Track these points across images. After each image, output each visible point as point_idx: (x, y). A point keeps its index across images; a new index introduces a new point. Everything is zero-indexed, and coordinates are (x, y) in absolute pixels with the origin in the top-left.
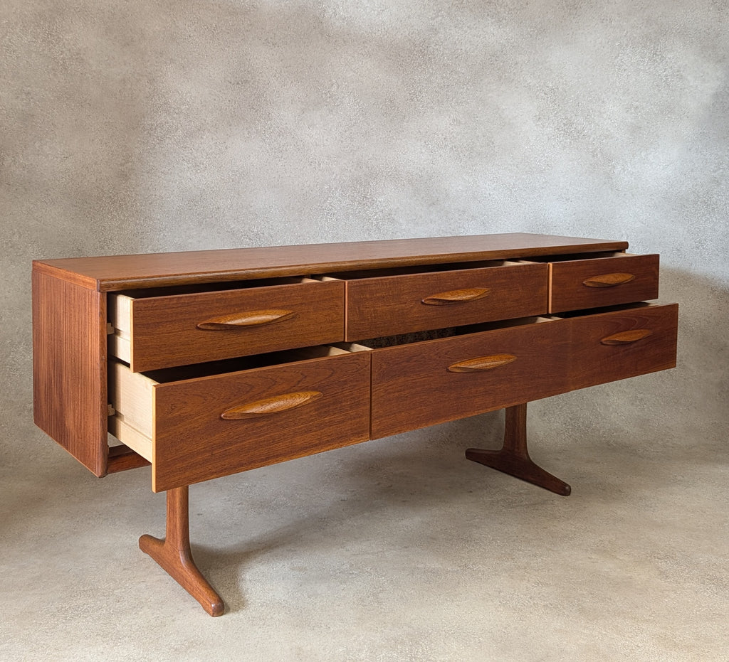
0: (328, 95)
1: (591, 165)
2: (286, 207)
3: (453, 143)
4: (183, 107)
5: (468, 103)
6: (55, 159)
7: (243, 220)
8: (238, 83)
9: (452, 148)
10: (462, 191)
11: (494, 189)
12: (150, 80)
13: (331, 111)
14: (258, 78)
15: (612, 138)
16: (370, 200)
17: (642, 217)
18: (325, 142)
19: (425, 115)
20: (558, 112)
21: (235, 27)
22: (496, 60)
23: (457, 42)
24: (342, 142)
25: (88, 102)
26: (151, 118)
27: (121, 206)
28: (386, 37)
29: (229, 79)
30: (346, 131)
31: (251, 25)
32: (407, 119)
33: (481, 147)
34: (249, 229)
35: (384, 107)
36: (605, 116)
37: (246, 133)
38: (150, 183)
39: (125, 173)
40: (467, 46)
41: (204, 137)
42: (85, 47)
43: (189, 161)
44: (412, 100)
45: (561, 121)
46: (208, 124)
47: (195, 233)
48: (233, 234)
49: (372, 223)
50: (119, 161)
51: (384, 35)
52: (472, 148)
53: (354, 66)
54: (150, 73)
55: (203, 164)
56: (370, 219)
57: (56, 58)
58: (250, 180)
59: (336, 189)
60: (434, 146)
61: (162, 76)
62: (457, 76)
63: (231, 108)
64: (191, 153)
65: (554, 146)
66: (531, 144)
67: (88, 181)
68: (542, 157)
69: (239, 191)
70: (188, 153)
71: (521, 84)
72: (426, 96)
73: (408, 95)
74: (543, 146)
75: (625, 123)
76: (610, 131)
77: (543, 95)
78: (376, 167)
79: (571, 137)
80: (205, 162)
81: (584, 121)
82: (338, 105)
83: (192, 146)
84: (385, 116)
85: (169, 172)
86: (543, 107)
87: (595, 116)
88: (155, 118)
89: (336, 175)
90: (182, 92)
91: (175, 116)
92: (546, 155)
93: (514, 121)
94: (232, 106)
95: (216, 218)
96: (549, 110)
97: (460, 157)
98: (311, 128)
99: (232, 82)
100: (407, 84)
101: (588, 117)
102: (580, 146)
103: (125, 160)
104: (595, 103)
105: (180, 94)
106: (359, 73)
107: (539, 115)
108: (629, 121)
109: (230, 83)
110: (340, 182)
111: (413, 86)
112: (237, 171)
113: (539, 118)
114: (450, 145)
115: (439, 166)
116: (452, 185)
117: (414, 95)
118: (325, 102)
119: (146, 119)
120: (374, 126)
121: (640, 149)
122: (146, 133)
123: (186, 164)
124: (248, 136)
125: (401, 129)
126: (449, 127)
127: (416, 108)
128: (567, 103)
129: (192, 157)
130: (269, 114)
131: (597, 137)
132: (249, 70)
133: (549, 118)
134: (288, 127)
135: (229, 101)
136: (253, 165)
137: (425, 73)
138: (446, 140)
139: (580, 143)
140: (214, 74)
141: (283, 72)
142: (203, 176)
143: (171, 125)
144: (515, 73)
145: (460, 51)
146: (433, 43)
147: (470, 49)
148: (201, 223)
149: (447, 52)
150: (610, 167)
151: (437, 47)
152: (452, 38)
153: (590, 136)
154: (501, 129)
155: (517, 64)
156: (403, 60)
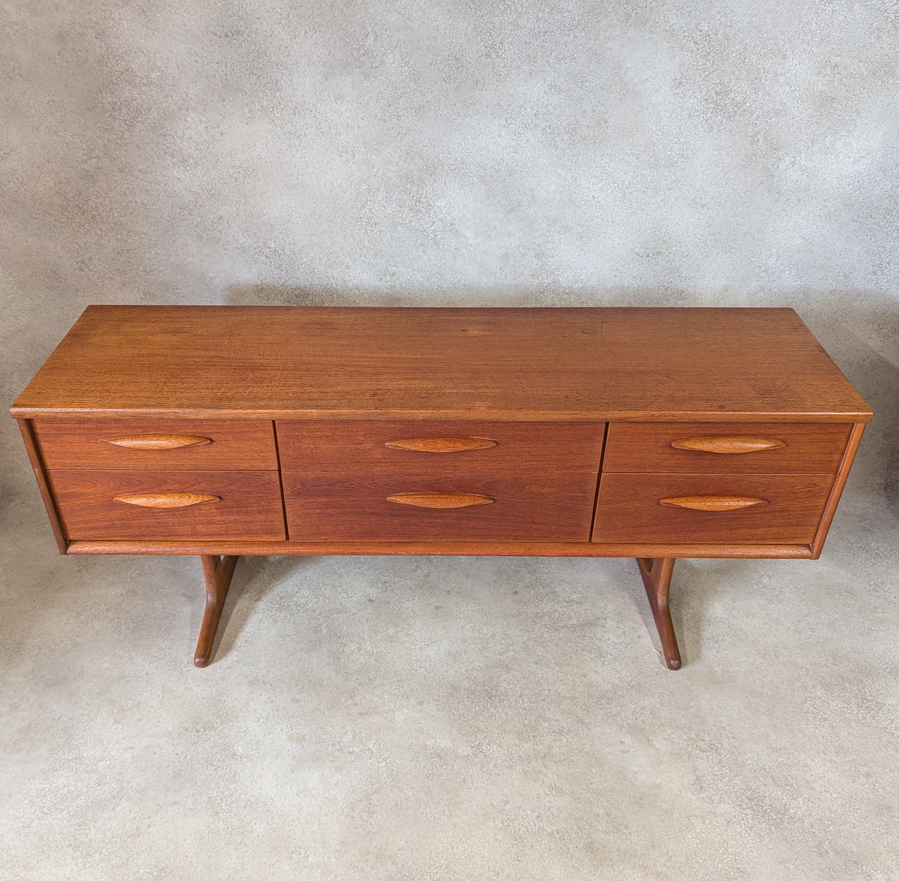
0: (362, 51)
1: (746, 156)
2: (310, 215)
3: (547, 121)
4: (153, 76)
5: (575, 59)
7: (255, 233)
8: (227, 36)
9: (544, 129)
10: (555, 192)
11: (601, 189)
12: (98, 34)
13: (367, 76)
14: (254, 27)
15: (786, 115)
16: (426, 205)
17: (804, 232)
18: (361, 122)
19: (508, 79)
20: (709, 74)
24: (385, 121)
25: (17, 71)
26: (112, 93)
27: (93, 217)
29: (213, 29)
30: (389, 106)
32: (480, 86)
33: (589, 127)
34: (264, 244)
35: (447, 69)
36: (782, 79)
37: (247, 111)
38: (126, 186)
39: (90, 174)
41: (189, 119)
43: (173, 154)
44: (488, 56)
45: (713, 88)
46: (191, 99)
47: (195, 250)
48: (244, 251)
49: (428, 236)
50: (79, 157)
52: (574, 130)
54: (96, 23)
55: (193, 158)
56: (425, 231)
58: (259, 180)
59: (378, 189)
60: (519, 127)
61: (114, 26)
62: (560, 16)
63: (221, 74)
64: (174, 143)
65: (696, 126)
66: (662, 124)
67: (44, 185)
68: (676, 143)
69: (245, 195)
70: (170, 143)
71: (660, 26)
72: (510, 50)
73: (483, 48)
74: (680, 127)
75: (812, 92)
76: (785, 104)
77: (692, 44)
78: (433, 157)
79: (724, 113)
80: (194, 156)
81: (748, 87)
82: (377, 67)
83: (174, 133)
84: (448, 81)
85: (149, 170)
86: (689, 64)
87: (766, 81)
88: (116, 93)
89: (378, 170)
90: (148, 51)
91: (143, 89)
92: (682, 140)
93: (641, 87)
94: (222, 71)
95: (219, 231)
96: (697, 69)
97: (556, 142)
98: (339, 102)
99: (218, 34)
100: (481, 32)
101: (756, 81)
102: (735, 127)
103: (86, 155)
104: (772, 58)
105: (146, 55)
106: (407, 16)
107: (681, 78)
108: (818, 89)
109: (216, 35)
110: (383, 180)
111: (490, 34)
112: (240, 167)
113: (680, 83)
114: (542, 125)
115: (524, 156)
116: (542, 184)
117: (492, 48)
118: (357, 63)
119: (104, 95)
120: (431, 97)
121: (825, 133)
122: (107, 115)
123: (169, 158)
124: (250, 115)
125: (471, 101)
126: (543, 97)
127: (494, 68)
128: (727, 59)
129: (177, 148)
130: (277, 81)
131: (764, 112)
132: (240, 13)
133: (695, 83)
134: (306, 101)
135: (218, 63)
136: (261, 158)
137: (511, 12)
138: (538, 118)
139: (736, 123)
140: (189, 21)
141: (291, 16)
142: (194, 175)
143: (141, 102)
144: (651, 9)
148: (200, 237)
150: (774, 160)
153: (752, 113)
154: (620, 99)
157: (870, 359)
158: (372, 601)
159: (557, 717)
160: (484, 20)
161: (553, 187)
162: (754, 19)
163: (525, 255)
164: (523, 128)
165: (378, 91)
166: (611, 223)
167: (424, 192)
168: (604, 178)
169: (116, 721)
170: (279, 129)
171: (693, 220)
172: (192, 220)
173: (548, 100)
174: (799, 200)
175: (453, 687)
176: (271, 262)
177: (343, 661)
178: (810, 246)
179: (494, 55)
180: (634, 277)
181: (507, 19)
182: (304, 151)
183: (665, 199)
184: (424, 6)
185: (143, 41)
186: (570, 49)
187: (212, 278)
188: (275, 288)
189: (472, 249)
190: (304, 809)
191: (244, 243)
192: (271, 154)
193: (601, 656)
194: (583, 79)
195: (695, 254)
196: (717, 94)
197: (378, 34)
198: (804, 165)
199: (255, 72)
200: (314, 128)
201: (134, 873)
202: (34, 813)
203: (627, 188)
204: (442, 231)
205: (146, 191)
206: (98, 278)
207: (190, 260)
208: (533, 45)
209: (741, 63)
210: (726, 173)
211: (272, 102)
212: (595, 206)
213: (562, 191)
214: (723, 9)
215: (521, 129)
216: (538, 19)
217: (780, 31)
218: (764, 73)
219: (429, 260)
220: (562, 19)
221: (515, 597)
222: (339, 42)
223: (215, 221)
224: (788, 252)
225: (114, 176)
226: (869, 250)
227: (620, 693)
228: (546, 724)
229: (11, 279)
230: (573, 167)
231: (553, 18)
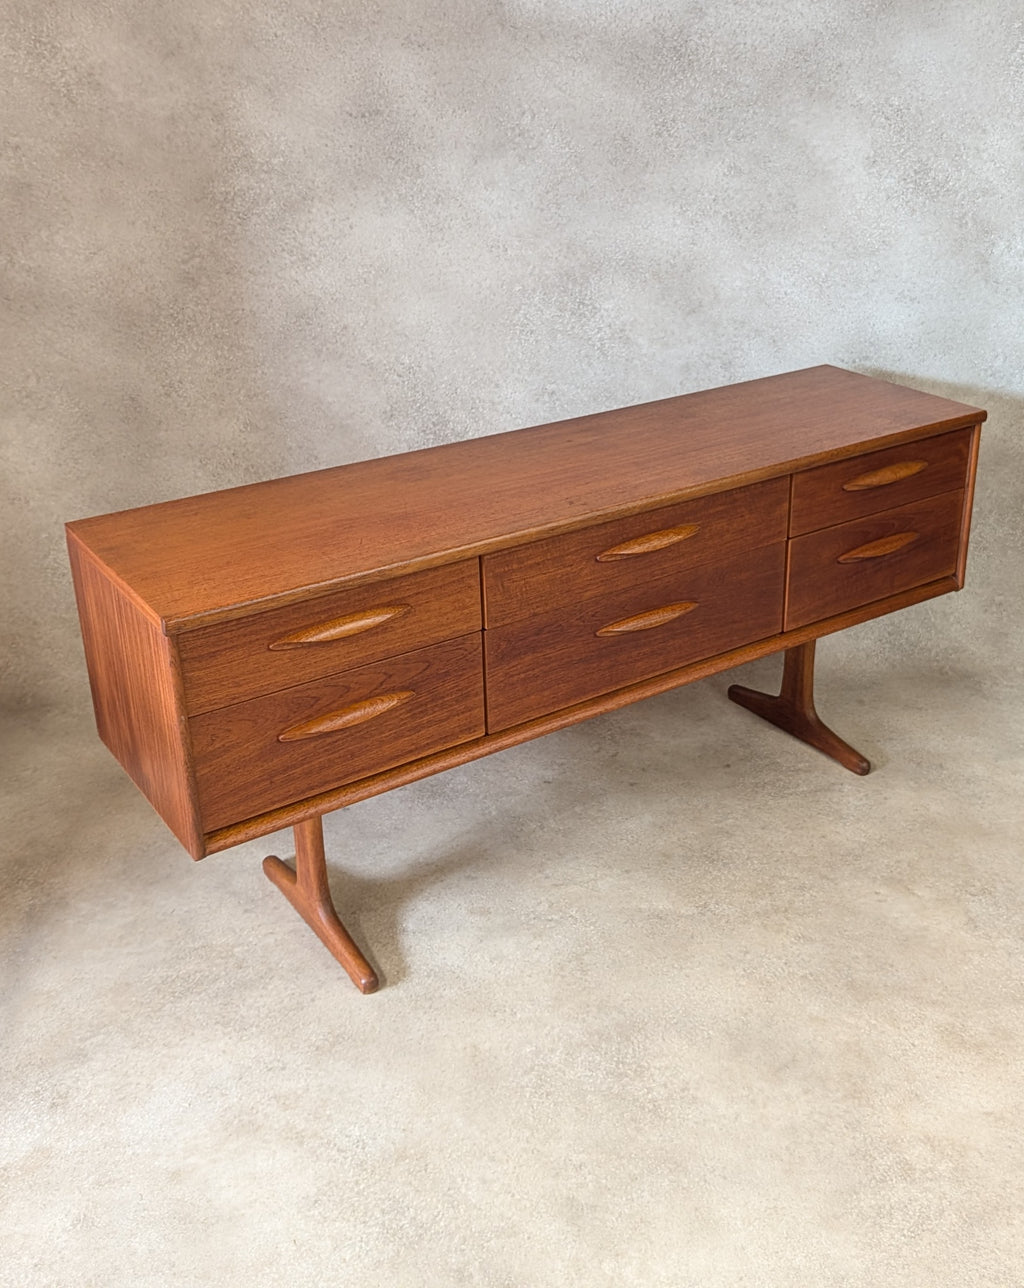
0: (517, 131)
1: (956, 240)
2: (453, 323)
3: (728, 207)
4: (275, 161)
5: (755, 137)
6: (76, 257)
7: (386, 346)
8: (363, 116)
9: (725, 217)
10: (741, 289)
11: (794, 284)
12: (216, 117)
13: (522, 159)
14: (395, 106)
15: (994, 194)
16: (590, 307)
18: (514, 211)
19: (682, 161)
20: (905, 151)
21: (353, 17)
22: (806, 61)
23: (738, 31)
24: (542, 210)
25: (117, 157)
26: (225, 182)
27: (190, 329)
28: (614, 25)
29: (348, 109)
30: (548, 192)
31: (379, 12)
32: (651, 168)
33: (775, 213)
34: (397, 359)
35: (612, 149)
36: (985, 156)
37: (382, 200)
38: (232, 290)
39: (190, 276)
40: (754, 37)
41: (314, 210)
42: (100, 61)
43: (292, 251)
44: (659, 134)
45: (911, 167)
46: (318, 187)
47: (311, 368)
48: (372, 368)
49: (594, 346)
50: (179, 256)
51: (610, 24)
52: (760, 216)
53: (559, 79)
54: (214, 104)
55: (315, 256)
56: (590, 339)
57: (53, 84)
58: (394, 281)
59: (534, 290)
60: (696, 214)
61: (235, 107)
62: (737, 91)
63: (354, 158)
64: (294, 238)
65: (896, 209)
66: (859, 207)
67: (134, 291)
68: (875, 228)
69: (376, 299)
70: (289, 239)
71: (847, 101)
72: (684, 128)
73: (653, 126)
74: (878, 210)
76: (991, 182)
77: (883, 120)
78: (598, 251)
79: (926, 194)
80: (318, 253)
81: (949, 165)
82: (534, 149)
83: (294, 227)
84: (614, 164)
85: (262, 271)
86: (882, 141)
87: (968, 157)
88: (231, 181)
89: (534, 267)
90: (271, 134)
91: (262, 176)
92: (882, 225)
93: (831, 167)
94: (356, 155)
95: (343, 344)
96: (891, 147)
97: (739, 231)
98: (490, 189)
99: (354, 114)
100: (651, 108)
101: (957, 158)
102: (940, 209)
103: (188, 254)
104: (971, 134)
105: (268, 138)
106: (568, 92)
107: (874, 156)
109: (351, 115)
110: (540, 279)
111: (661, 110)
112: (371, 266)
113: (874, 162)
114: (722, 212)
115: (703, 248)
116: (725, 279)
117: (663, 126)
118: (511, 144)
119: (216, 183)
120: (595, 182)
122: (217, 207)
123: (287, 256)
124: (385, 205)
125: (640, 186)
126: (722, 180)
127: (666, 148)
128: (922, 135)
129: (297, 244)
130: (419, 166)
131: (969, 192)
132: (381, 92)
133: (890, 161)
134: (452, 189)
135: (351, 146)
136: (396, 255)
137: (683, 87)
138: (717, 203)
139: (940, 204)
140: (322, 101)
141: (438, 93)
142: (316, 276)
143: (258, 191)
144: (836, 83)
145: (742, 46)
146: (696, 33)
147: (760, 42)
148: (319, 352)
149: (720, 49)
150: (987, 245)
151: (703, 40)
152: (729, 24)
153: (956, 192)
154: (809, 181)
155: (840, 66)
156: (644, 67)
158: (549, 782)
159: (796, 875)
160: (653, 96)
161: (738, 283)
162: (947, 93)
163: (708, 365)
164: (700, 215)
165: (535, 176)
167: (589, 292)
168: (796, 271)
169: (246, 911)
170: (418, 221)
171: (903, 317)
172: (310, 330)
173: (727, 183)
175: (664, 855)
176: (404, 382)
177: (523, 839)
179: (665, 134)
181: (679, 94)
182: (448, 246)
183: (868, 293)
184: (587, 82)
185: (266, 123)
186: (750, 126)
187: (331, 404)
189: (646, 360)
190: (502, 973)
191: (371, 358)
192: (408, 250)
193: (841, 818)
194: (766, 160)
196: (916, 172)
197: (535, 112)
199: (394, 156)
200: (460, 219)
201: (305, 1041)
202: (163, 998)
203: (823, 282)
204: (610, 339)
205: (257, 295)
206: (188, 406)
207: (304, 380)
208: (708, 122)
209: (938, 139)
210: (935, 261)
211: (412, 189)
212: (789, 304)
213: (749, 288)
214: (913, 83)
215: (698, 217)
216: (713, 95)
217: (976, 104)
218: (964, 149)
219: (595, 374)
220: (739, 94)
221: (727, 770)
222: (491, 122)
223: (338, 331)
224: (1016, 351)
225: (220, 278)
227: (869, 849)
228: (784, 882)
229: (77, 409)
230: (760, 259)
231: (730, 93)
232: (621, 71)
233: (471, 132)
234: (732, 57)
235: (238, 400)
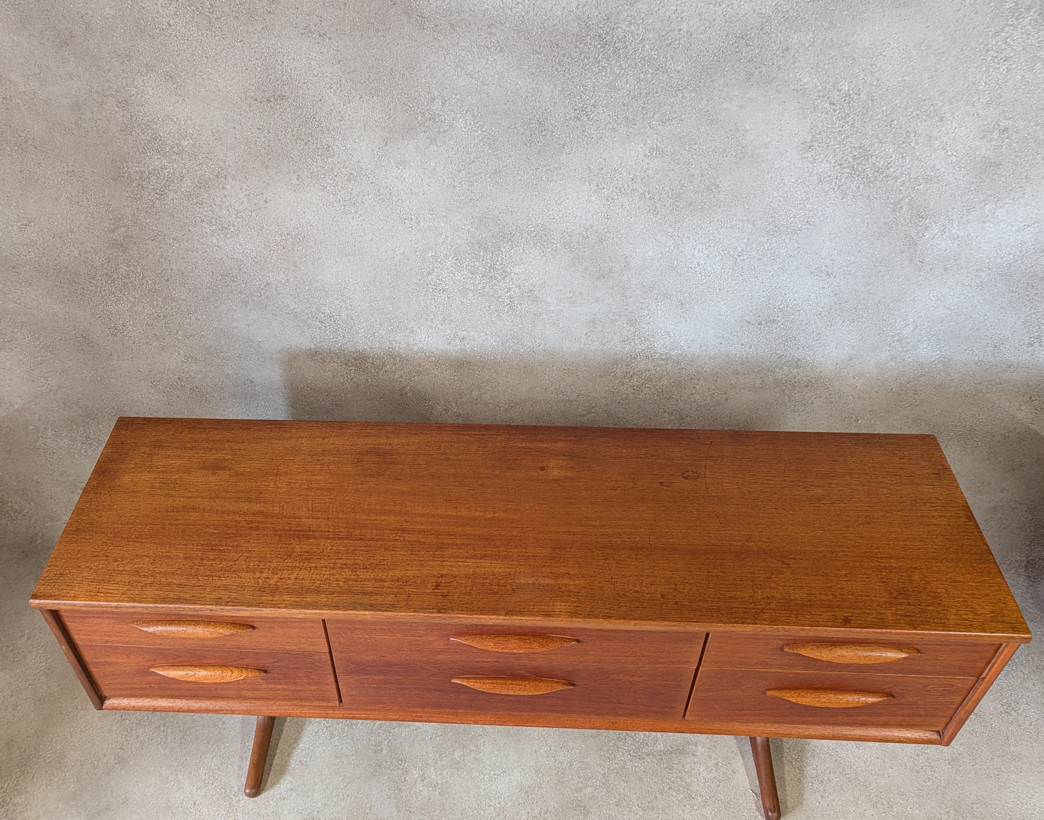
0: (428, 116)
1: (886, 224)
2: (370, 282)
3: (646, 186)
4: (185, 143)
5: (682, 120)
7: (308, 299)
8: (269, 101)
9: (643, 195)
10: (653, 259)
11: (708, 257)
13: (433, 140)
14: (300, 92)
15: (939, 181)
16: (501, 271)
17: (949, 302)
18: (426, 188)
19: (601, 142)
20: (847, 137)
23: (673, 17)
24: (454, 187)
26: (139, 162)
28: (532, 14)
29: (252, 94)
30: (460, 171)
32: (567, 149)
33: (696, 192)
34: (318, 309)
35: (527, 133)
36: (937, 144)
37: (294, 177)
38: (159, 254)
40: (691, 23)
41: (228, 187)
43: (211, 222)
44: (578, 118)
45: (850, 153)
46: (229, 166)
47: (240, 316)
48: (296, 316)
49: (503, 302)
51: (528, 12)
52: (679, 195)
53: (471, 68)
54: (117, 91)
56: (500, 297)
58: (311, 247)
59: (446, 256)
60: (612, 192)
61: (138, 93)
62: (666, 77)
63: (263, 140)
64: (212, 211)
65: (826, 192)
66: (786, 190)
67: (69, 255)
68: (801, 209)
69: (295, 262)
70: (207, 212)
71: (789, 85)
72: (605, 112)
73: (572, 111)
74: (806, 193)
75: (973, 157)
76: (938, 170)
77: (827, 105)
78: (510, 223)
79: (862, 179)
80: (235, 223)
81: (894, 152)
82: (445, 132)
83: (210, 201)
84: (529, 145)
85: (185, 238)
86: (823, 126)
87: (917, 144)
88: (144, 162)
89: (447, 237)
90: (177, 118)
91: (174, 157)
92: (808, 206)
93: (761, 151)
94: (265, 137)
95: (267, 297)
96: (832, 132)
97: (656, 208)
98: (401, 167)
99: (259, 99)
100: (570, 94)
101: (904, 145)
102: (874, 193)
104: (925, 121)
105: (175, 122)
106: (481, 79)
107: (811, 141)
108: (980, 154)
109: (256, 100)
110: (452, 247)
111: (581, 96)
112: (288, 234)
113: (810, 147)
114: (640, 190)
115: (618, 222)
116: (638, 250)
117: (583, 111)
118: (421, 127)
119: (130, 163)
120: (508, 161)
121: (984, 200)
122: (134, 184)
123: (207, 226)
125: (556, 165)
126: (643, 161)
127: (584, 131)
128: (870, 121)
129: (215, 216)
130: (329, 147)
131: (911, 178)
132: (284, 79)
133: (828, 146)
134: (363, 167)
135: (259, 129)
136: (312, 226)
137: (606, 74)
138: (635, 182)
139: (875, 189)
140: (225, 87)
141: (343, 81)
142: (236, 242)
144: (779, 67)
145: (676, 32)
146: (625, 20)
147: (698, 27)
148: (246, 304)
149: (651, 36)
150: (919, 228)
151: (632, 27)
152: (663, 10)
153: (896, 178)
154: (736, 163)
155: (787, 49)
156: (564, 55)
157: (1017, 431)
160: (573, 83)
161: (650, 253)
162: (907, 78)
163: (615, 321)
164: (617, 193)
165: (447, 156)
166: (718, 290)
167: (500, 259)
168: (712, 245)
170: (331, 196)
171: (816, 289)
172: (236, 286)
173: (648, 164)
174: (946, 269)
178: (955, 317)
179: (584, 118)
180: (743, 345)
181: (601, 81)
182: (361, 218)
183: (784, 267)
184: (502, 70)
185: (171, 108)
186: (677, 110)
187: (260, 342)
188: (330, 352)
189: (553, 315)
191: (295, 308)
192: (323, 221)
194: (692, 142)
195: (815, 323)
196: (855, 158)
197: (446, 98)
198: (955, 233)
199: (302, 137)
200: (373, 195)
203: (738, 255)
204: (519, 297)
205: (183, 258)
206: (134, 343)
207: (235, 325)
208: (632, 107)
209: (886, 126)
210: (860, 241)
211: (323, 168)
212: (700, 273)
213: (661, 258)
214: (869, 67)
215: (615, 194)
216: (639, 80)
217: (939, 91)
218: (915, 136)
219: (504, 324)
220: (668, 80)
222: (400, 107)
223: (262, 287)
224: (928, 322)
225: (146, 244)
226: (1026, 321)
230: (676, 234)
231: (657, 79)
232: (538, 58)
233: (380, 115)
234: (664, 43)
235: (176, 339)
